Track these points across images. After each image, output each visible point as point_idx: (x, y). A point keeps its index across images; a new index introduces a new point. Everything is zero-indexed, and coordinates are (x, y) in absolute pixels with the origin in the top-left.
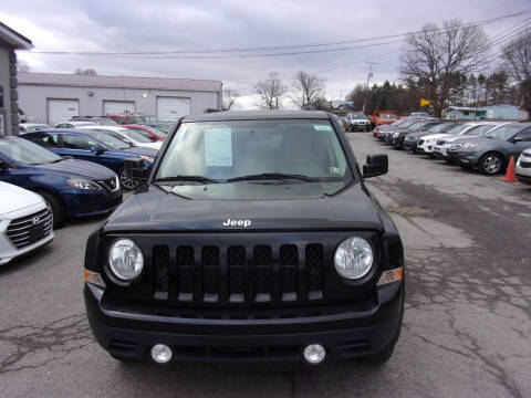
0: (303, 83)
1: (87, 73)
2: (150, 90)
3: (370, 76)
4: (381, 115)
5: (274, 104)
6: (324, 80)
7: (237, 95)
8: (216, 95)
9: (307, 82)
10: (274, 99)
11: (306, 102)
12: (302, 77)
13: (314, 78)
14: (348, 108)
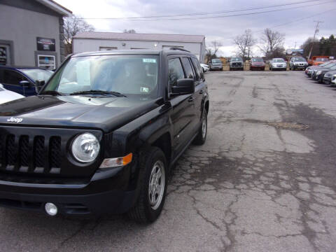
0: (269, 37)
1: (130, 32)
2: (158, 41)
3: (317, 31)
4: (317, 59)
5: (247, 51)
6: (283, 35)
7: (220, 45)
8: (200, 45)
9: (271, 36)
10: (247, 48)
11: (269, 50)
12: (268, 33)
13: (277, 33)
14: (298, 54)
